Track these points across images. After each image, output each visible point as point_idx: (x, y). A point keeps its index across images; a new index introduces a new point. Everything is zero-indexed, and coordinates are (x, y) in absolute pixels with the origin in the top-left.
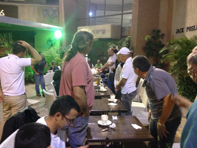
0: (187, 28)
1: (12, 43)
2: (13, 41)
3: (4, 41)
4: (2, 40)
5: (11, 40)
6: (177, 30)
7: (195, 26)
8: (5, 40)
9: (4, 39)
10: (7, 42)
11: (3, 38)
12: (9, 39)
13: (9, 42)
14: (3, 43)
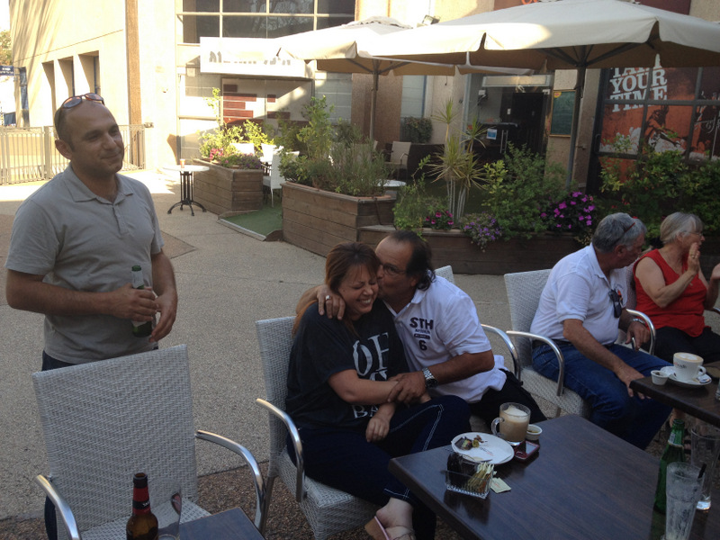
1: (661, 95)
2: (665, 88)
3: (635, 90)
4: (629, 86)
5: (660, 85)
8: (641, 86)
9: (637, 78)
10: (645, 91)
11: (635, 75)
12: (655, 78)
13: (653, 92)
14: (632, 96)
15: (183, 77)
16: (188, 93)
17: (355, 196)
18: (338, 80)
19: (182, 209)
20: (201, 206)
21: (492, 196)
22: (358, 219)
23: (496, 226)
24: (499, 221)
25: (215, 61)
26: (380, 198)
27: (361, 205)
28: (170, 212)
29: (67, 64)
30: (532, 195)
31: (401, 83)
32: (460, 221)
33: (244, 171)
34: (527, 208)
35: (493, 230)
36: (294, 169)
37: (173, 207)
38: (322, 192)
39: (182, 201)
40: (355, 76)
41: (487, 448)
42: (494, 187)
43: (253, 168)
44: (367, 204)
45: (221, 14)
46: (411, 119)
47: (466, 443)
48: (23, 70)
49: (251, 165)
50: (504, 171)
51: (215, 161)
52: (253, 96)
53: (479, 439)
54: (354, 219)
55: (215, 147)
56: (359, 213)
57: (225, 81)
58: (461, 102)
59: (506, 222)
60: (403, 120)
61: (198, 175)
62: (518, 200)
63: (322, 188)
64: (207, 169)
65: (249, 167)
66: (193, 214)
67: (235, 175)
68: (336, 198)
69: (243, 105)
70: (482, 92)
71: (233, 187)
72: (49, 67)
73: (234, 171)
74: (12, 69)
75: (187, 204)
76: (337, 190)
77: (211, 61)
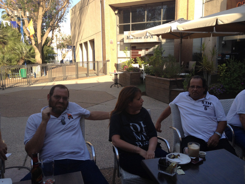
15: (119, 45)
16: (121, 50)
17: (169, 78)
18: (169, 42)
19: (115, 86)
20: (121, 85)
21: (222, 77)
22: (170, 87)
23: (223, 88)
24: (224, 86)
25: (129, 39)
26: (178, 79)
27: (171, 81)
28: (111, 87)
29: (86, 43)
30: (237, 76)
31: (193, 41)
32: (209, 86)
33: (134, 72)
34: (235, 81)
35: (222, 90)
36: (149, 70)
37: (112, 85)
38: (158, 78)
39: (115, 83)
40: (175, 40)
41: (181, 159)
42: (222, 73)
43: (137, 72)
44: (173, 81)
45: (131, 23)
46: (196, 53)
47: (173, 156)
48: (74, 47)
49: (137, 71)
50: (226, 68)
51: (125, 70)
52: (141, 49)
53: (179, 155)
54: (168, 86)
55: (126, 65)
56: (170, 84)
57: (132, 45)
58: (215, 46)
59: (227, 86)
60: (193, 54)
61: (120, 75)
62: (232, 78)
63: (158, 76)
64: (123, 72)
65: (136, 71)
66: (118, 88)
67: (131, 74)
68: (162, 80)
69: (138, 53)
70: (223, 42)
71: (131, 78)
72: (81, 45)
73: (131, 73)
74: (71, 47)
75: (116, 84)
76: (162, 77)
77: (127, 39)
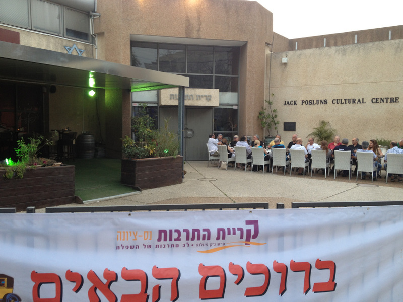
0: (302, 101)
6: (285, 101)
7: (313, 101)
